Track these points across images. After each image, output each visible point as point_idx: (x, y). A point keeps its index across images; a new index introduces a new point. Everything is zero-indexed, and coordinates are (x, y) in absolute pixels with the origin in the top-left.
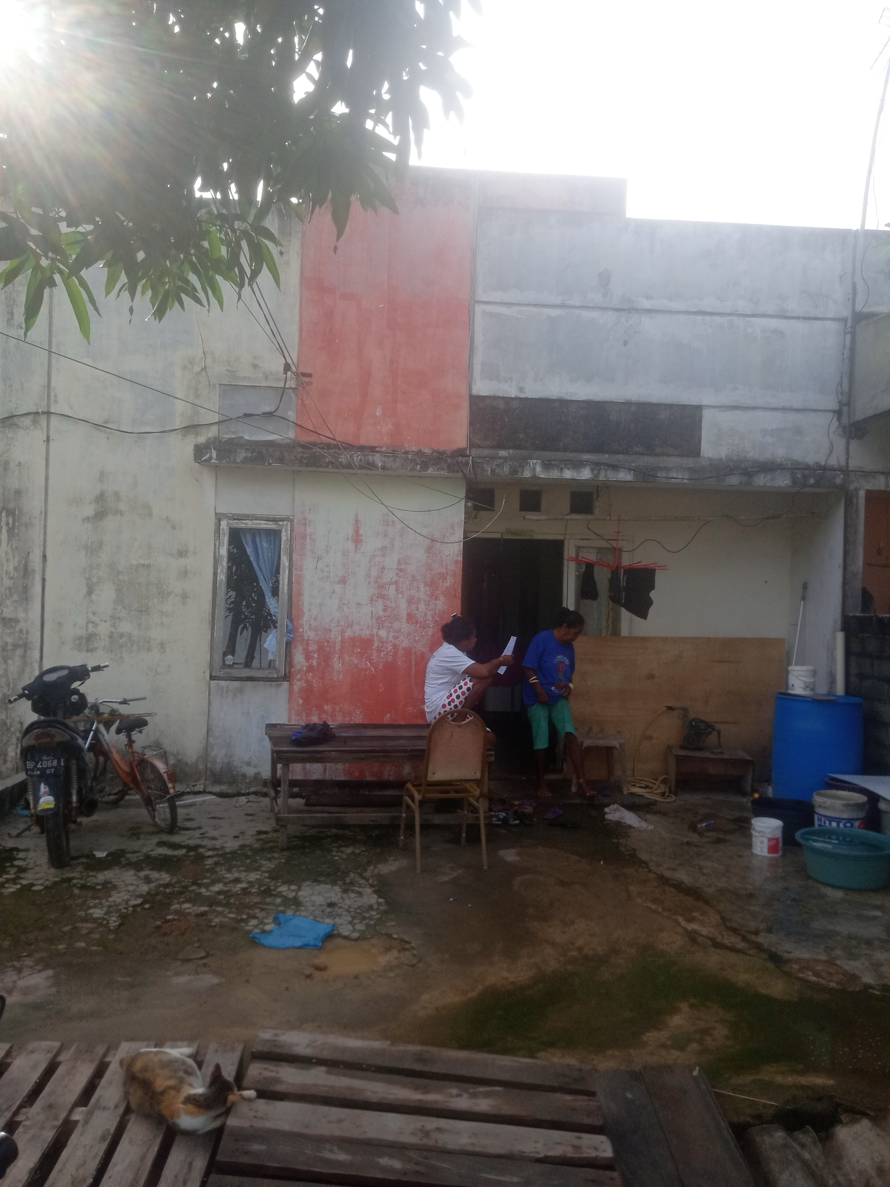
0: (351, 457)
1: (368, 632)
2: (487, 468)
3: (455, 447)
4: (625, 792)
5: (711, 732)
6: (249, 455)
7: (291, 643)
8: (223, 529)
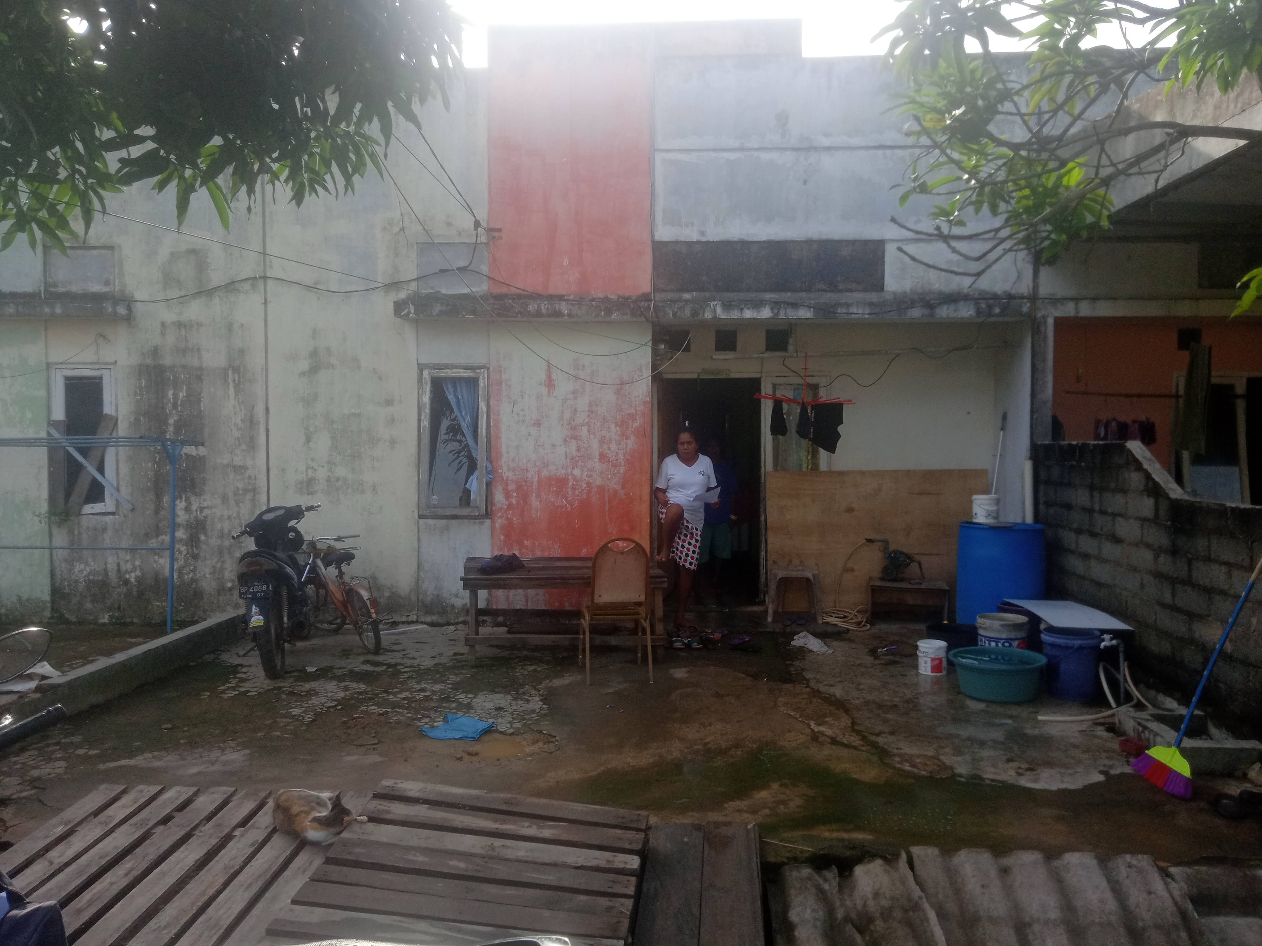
0: (539, 306)
1: (563, 472)
2: (668, 311)
3: (640, 292)
4: (820, 622)
5: (909, 564)
6: (444, 308)
7: (491, 483)
8: (425, 379)
